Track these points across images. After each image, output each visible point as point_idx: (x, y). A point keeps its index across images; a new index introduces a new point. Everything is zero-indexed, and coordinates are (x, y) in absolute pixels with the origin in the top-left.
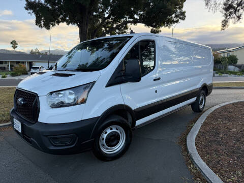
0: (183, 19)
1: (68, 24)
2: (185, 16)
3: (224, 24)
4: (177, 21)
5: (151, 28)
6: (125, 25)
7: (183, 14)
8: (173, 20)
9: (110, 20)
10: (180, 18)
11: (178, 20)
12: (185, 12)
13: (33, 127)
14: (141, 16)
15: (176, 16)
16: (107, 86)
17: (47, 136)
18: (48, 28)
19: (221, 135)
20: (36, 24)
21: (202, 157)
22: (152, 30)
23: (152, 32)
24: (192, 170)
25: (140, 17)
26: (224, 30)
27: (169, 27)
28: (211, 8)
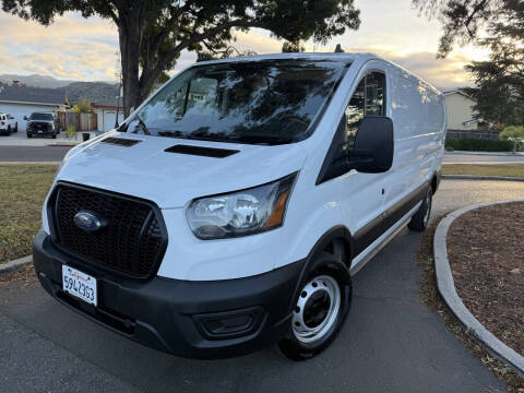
0: (355, 26)
1: (86, 15)
2: (358, 22)
3: (445, 45)
4: (342, 31)
5: (284, 41)
6: (224, 30)
7: (354, 15)
8: (334, 27)
9: (190, 15)
10: (349, 25)
11: (344, 29)
12: (358, 12)
13: (146, 291)
14: (260, 11)
15: (341, 20)
16: (318, 182)
17: (191, 315)
18: (45, 22)
19: (501, 284)
20: (5, 9)
21: (499, 336)
22: (285, 45)
23: (286, 50)
24: (496, 369)
25: (257, 14)
26: (443, 57)
27: (325, 43)
28: (424, 10)
